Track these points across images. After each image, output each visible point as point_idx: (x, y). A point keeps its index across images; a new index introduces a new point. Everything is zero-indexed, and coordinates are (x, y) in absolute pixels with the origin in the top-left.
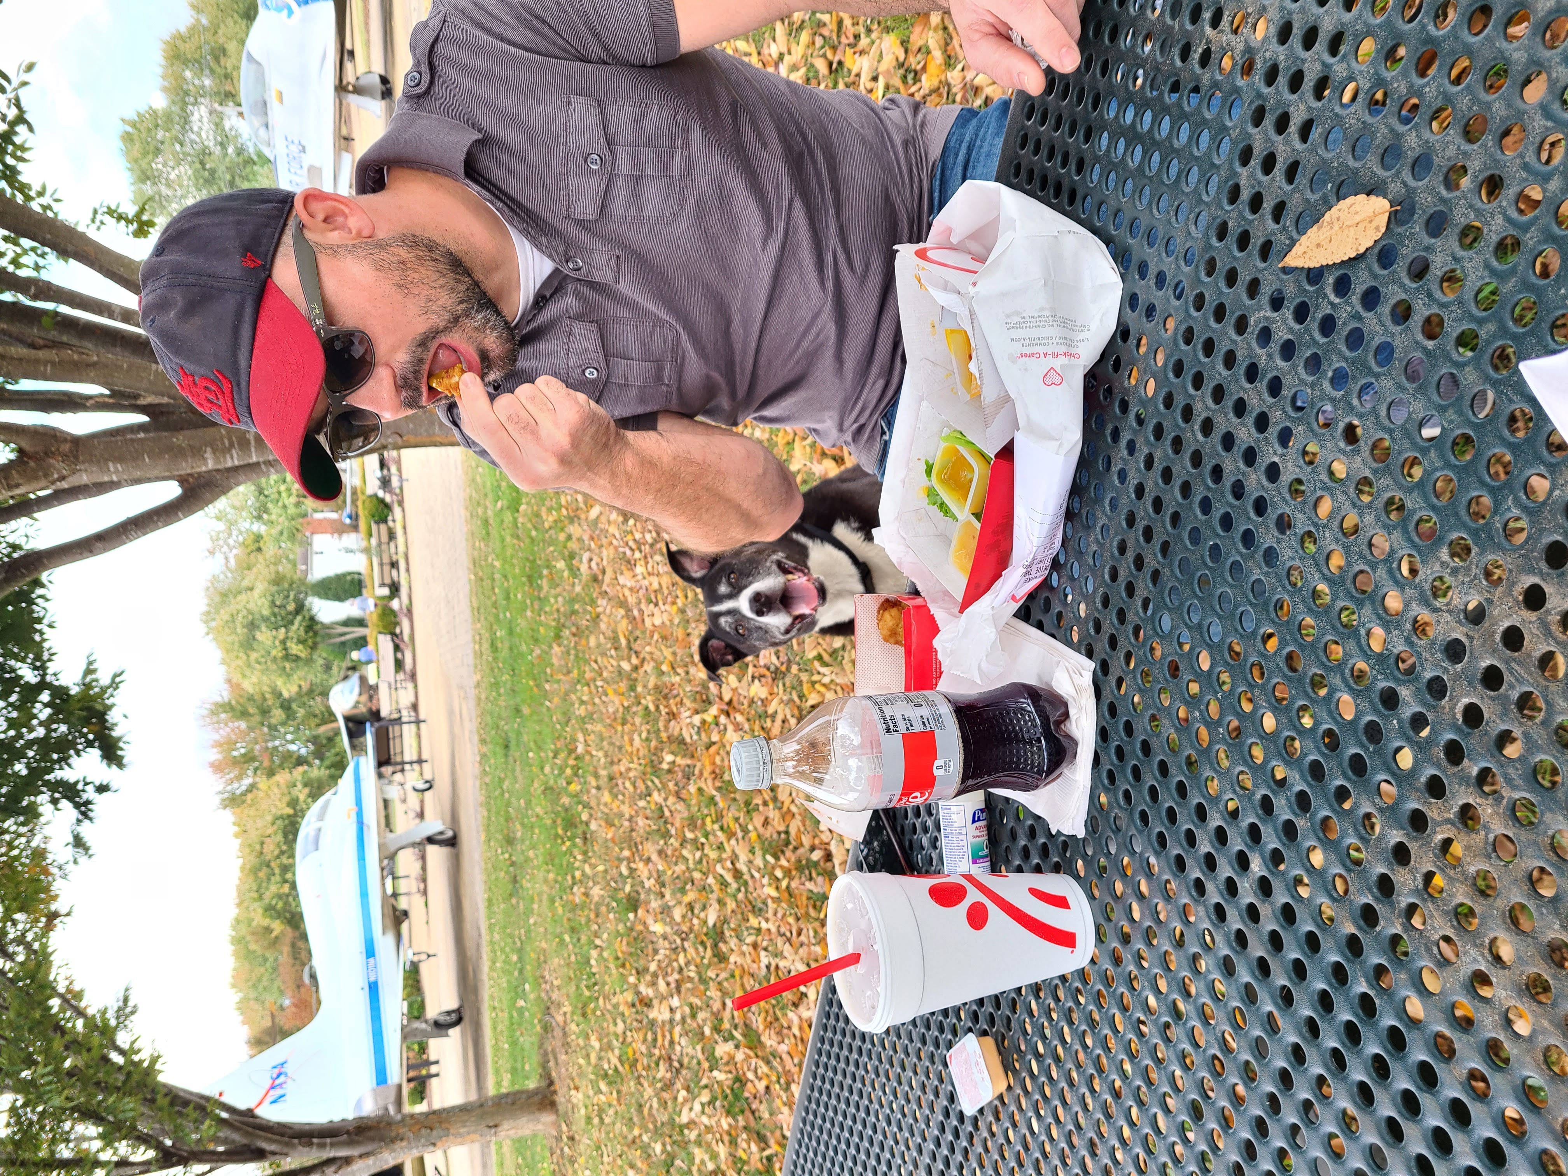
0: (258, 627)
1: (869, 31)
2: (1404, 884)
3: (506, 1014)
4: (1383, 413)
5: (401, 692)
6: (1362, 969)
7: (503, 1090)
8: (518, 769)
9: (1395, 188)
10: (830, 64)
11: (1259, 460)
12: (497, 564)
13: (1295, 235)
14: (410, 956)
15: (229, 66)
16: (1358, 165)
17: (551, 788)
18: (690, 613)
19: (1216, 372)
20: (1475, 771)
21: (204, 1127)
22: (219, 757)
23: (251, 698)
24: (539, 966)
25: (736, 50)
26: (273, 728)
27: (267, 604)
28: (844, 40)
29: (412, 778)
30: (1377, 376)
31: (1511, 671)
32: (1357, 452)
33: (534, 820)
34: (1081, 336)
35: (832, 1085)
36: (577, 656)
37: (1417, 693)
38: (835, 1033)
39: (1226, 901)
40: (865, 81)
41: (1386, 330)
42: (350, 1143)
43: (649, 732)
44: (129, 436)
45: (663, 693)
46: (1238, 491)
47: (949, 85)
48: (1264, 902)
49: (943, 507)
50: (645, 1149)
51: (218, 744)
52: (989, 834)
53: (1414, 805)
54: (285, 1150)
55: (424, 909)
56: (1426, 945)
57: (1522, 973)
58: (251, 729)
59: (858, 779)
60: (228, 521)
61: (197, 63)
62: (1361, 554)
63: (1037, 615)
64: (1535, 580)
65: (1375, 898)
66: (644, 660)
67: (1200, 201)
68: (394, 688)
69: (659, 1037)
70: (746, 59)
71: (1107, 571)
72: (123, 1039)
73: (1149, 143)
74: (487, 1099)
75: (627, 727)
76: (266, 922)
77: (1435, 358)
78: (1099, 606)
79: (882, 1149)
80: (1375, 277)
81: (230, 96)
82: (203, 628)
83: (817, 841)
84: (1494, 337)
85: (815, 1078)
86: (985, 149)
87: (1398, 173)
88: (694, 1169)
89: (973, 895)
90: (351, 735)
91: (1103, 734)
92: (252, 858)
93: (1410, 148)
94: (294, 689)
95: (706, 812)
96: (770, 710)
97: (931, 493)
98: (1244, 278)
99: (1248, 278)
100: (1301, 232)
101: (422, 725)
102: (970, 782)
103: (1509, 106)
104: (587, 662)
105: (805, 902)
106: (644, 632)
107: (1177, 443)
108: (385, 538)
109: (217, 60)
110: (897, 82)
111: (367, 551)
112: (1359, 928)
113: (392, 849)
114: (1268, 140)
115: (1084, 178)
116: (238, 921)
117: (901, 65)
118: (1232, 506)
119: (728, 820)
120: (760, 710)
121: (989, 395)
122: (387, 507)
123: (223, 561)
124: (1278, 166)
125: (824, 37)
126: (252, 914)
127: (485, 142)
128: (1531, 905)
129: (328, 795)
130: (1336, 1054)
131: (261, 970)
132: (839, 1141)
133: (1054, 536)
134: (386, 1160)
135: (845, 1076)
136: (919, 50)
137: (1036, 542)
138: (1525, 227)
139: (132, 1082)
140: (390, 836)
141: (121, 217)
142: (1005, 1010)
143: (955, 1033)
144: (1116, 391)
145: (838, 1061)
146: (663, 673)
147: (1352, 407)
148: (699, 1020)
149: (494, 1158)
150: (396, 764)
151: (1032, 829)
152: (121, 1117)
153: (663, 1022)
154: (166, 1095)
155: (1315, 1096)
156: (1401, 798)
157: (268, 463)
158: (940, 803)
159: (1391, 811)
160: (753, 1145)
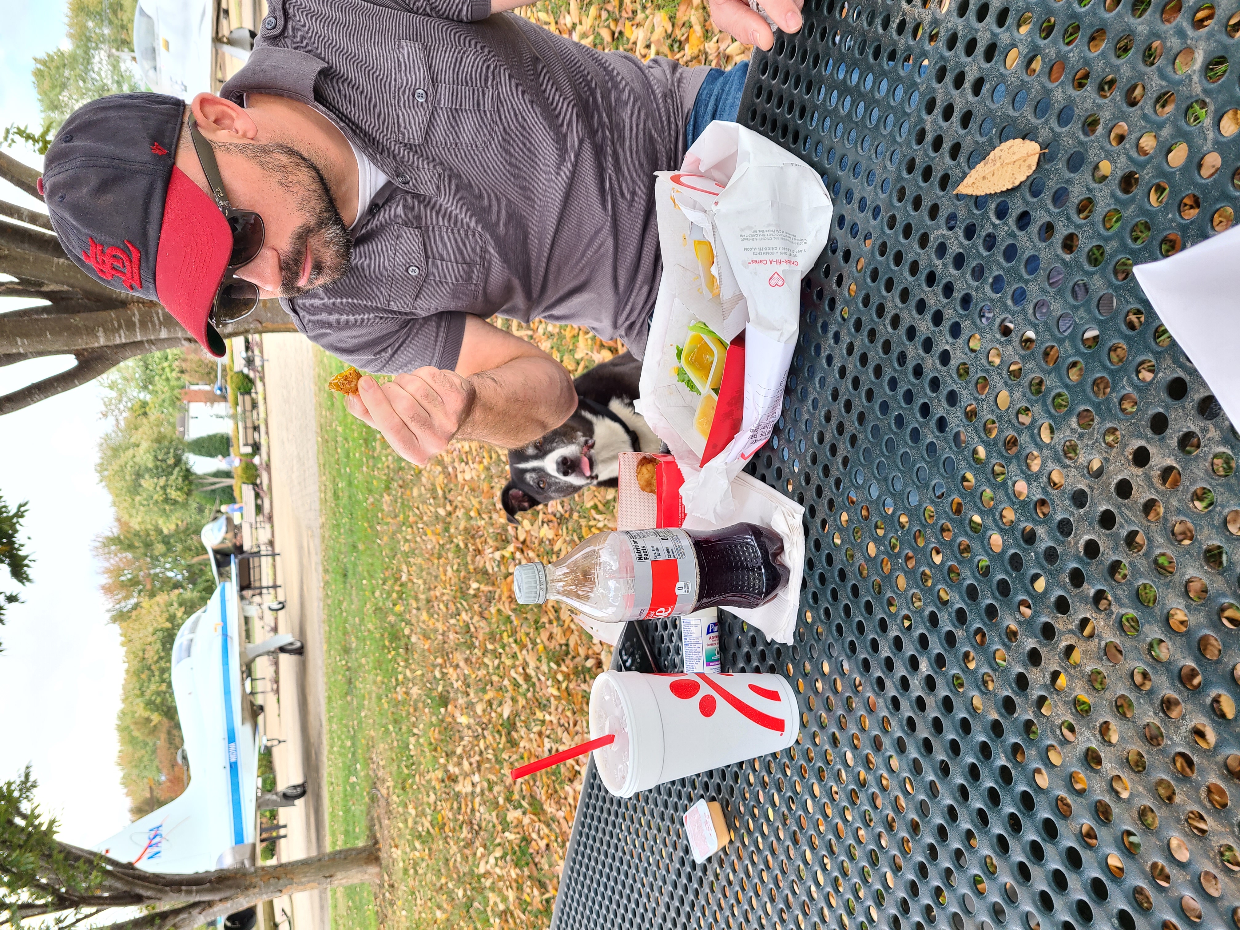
0: (143, 477)
1: (644, 8)
2: (1035, 681)
3: (341, 788)
4: (1030, 311)
5: (261, 531)
6: (1002, 747)
7: (338, 848)
8: (354, 593)
9: (1044, 133)
10: (613, 34)
11: (934, 348)
12: (340, 429)
13: (966, 169)
14: (264, 742)
15: (125, 18)
16: (1016, 114)
17: (381, 609)
18: (493, 471)
19: (904, 277)
20: (1092, 592)
21: (92, 877)
22: (110, 581)
23: (137, 534)
24: (368, 750)
25: (538, 19)
26: (155, 558)
27: (151, 458)
28: (624, 14)
29: (269, 600)
30: (1026, 282)
31: (1121, 514)
32: (1009, 342)
33: (366, 634)
34: (800, 247)
35: (595, 841)
36: (402, 503)
37: (1050, 532)
38: (597, 800)
39: (900, 694)
40: (640, 48)
41: (1034, 245)
42: (212, 890)
43: (459, 564)
44: (35, 316)
45: (471, 534)
46: (918, 371)
47: (706, 54)
48: (929, 695)
49: (689, 383)
50: (451, 895)
51: (108, 571)
52: (720, 643)
53: (1045, 619)
54: (159, 896)
55: (276, 705)
56: (1051, 728)
57: (1124, 749)
58: (136, 559)
59: (616, 597)
60: (118, 389)
61: (99, 16)
62: (1010, 423)
63: (761, 470)
64: (1141, 443)
65: (1014, 692)
66: (456, 507)
67: (895, 142)
68: (254, 527)
69: (463, 806)
70: (546, 27)
71: (815, 435)
72: (25, 807)
73: (857, 95)
74: (324, 855)
75: (442, 561)
76: (147, 714)
77: (1071, 268)
78: (809, 462)
79: (632, 891)
80: (1027, 203)
81: (125, 43)
82: (96, 477)
83: (590, 652)
84: (1116, 252)
85: (581, 836)
86: (730, 100)
87: (1047, 121)
88: (489, 909)
89: (705, 690)
90: (219, 565)
91: (810, 564)
92: (136, 662)
93: (1057, 101)
94: (173, 527)
95: (503, 628)
96: (556, 548)
97: (681, 373)
98: (927, 203)
99: (930, 204)
100: (971, 168)
101: (277, 558)
102: (705, 600)
103: (1133, 68)
104: (411, 508)
105: (580, 699)
106: (456, 485)
107: (872, 334)
108: (248, 406)
109: (115, 12)
110: (665, 49)
111: (234, 417)
112: (1001, 715)
113: (251, 656)
114: (948, 93)
115: (805, 122)
116: (123, 713)
117: (669, 36)
118: (912, 384)
119: (521, 635)
120: (548, 548)
121: (727, 293)
122: (251, 381)
123: (114, 422)
124: (955, 114)
125: (608, 12)
126: (135, 708)
128: (1132, 697)
129: (199, 613)
130: (981, 813)
131: (143, 752)
132: (599, 885)
133: (775, 407)
134: (241, 903)
135: (604, 834)
136: (684, 24)
137: (761, 411)
138: (1143, 166)
139: (32, 841)
140: (250, 646)
141: (29, 137)
142: (730, 781)
143: (690, 800)
144: (826, 292)
145: (599, 822)
146: (471, 518)
147: (1006, 307)
148: (495, 792)
149: (330, 902)
150: (256, 588)
151: (753, 639)
152: (22, 869)
153: (466, 794)
154: (61, 852)
155: (965, 846)
156: (1036, 614)
157: (150, 342)
158: (682, 617)
159: (1027, 623)
160: (535, 890)
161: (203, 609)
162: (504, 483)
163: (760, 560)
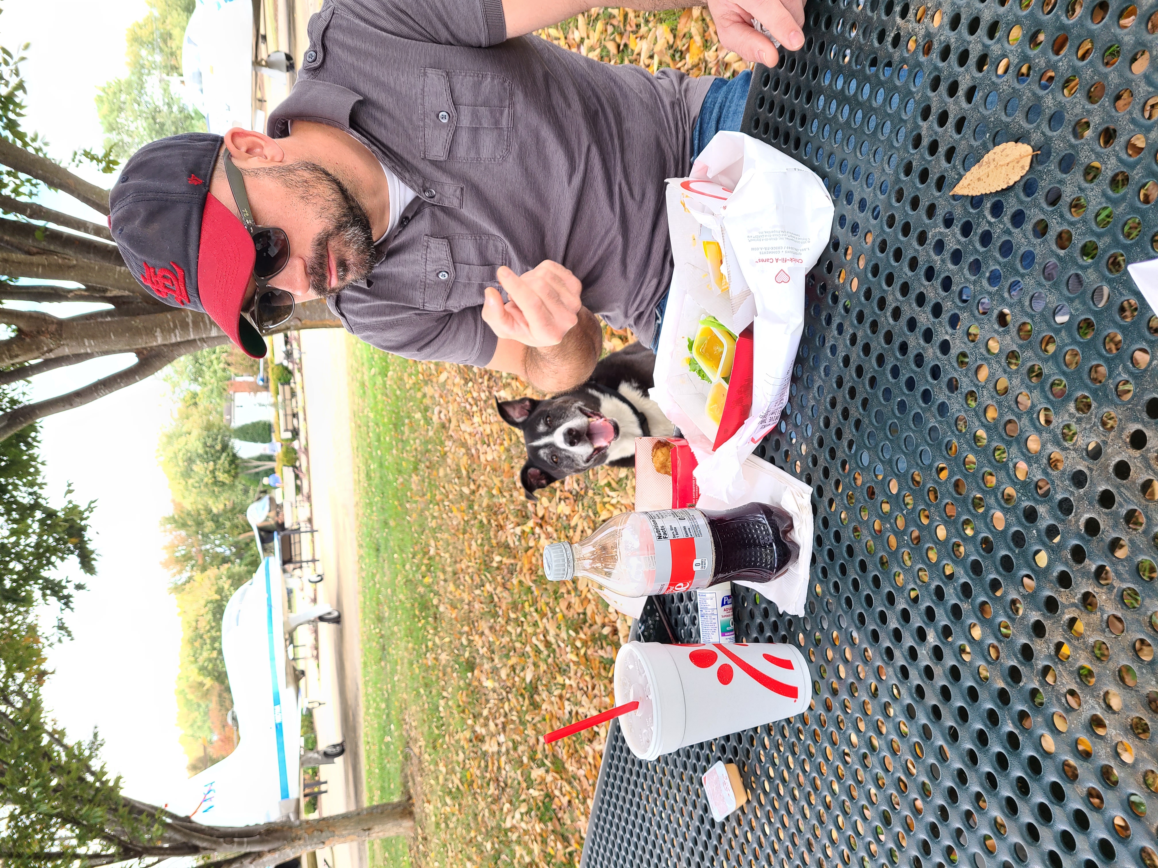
0: (194, 462)
1: (647, 21)
2: (1040, 651)
3: (377, 747)
4: (1027, 303)
5: (300, 509)
6: (1009, 714)
7: (375, 803)
8: (386, 566)
9: (1036, 137)
10: (619, 46)
11: (934, 338)
12: (371, 415)
13: (962, 171)
14: (306, 704)
15: (174, 46)
16: (1009, 120)
17: (411, 581)
18: (513, 452)
19: (904, 272)
20: (1093, 568)
21: (154, 829)
22: (167, 556)
23: (189, 514)
24: (401, 712)
25: (549, 35)
26: (205, 535)
27: (200, 445)
28: (628, 28)
29: (308, 572)
30: (1023, 276)
31: (1120, 494)
32: (1007, 332)
33: (398, 604)
34: (804, 246)
35: (618, 799)
36: (430, 483)
37: (1051, 511)
38: (620, 761)
39: (909, 663)
40: (644, 59)
41: (1029, 242)
42: (262, 842)
43: (483, 539)
44: (100, 320)
45: (493, 510)
46: (919, 360)
47: (706, 62)
48: (937, 664)
49: (701, 372)
50: (480, 848)
51: (165, 547)
52: (734, 614)
53: (1048, 593)
54: (214, 847)
55: (316, 669)
56: (1057, 697)
57: (1128, 717)
58: (189, 536)
59: (637, 573)
60: (172, 383)
61: (150, 45)
62: (1010, 408)
63: (770, 452)
64: (1139, 427)
65: (1019, 662)
66: (479, 486)
67: (892, 146)
68: (294, 506)
69: (490, 764)
70: (556, 42)
71: (822, 420)
72: (95, 765)
73: (855, 103)
74: (362, 810)
75: (467, 536)
76: (200, 678)
77: (1065, 262)
78: (816, 445)
79: (654, 847)
80: (1021, 202)
81: (174, 69)
83: (607, 620)
84: (1109, 247)
85: (605, 794)
86: (733, 108)
87: (1038, 126)
88: (516, 861)
89: (722, 659)
90: (263, 541)
91: (818, 540)
92: (190, 632)
93: (1048, 107)
94: (221, 507)
95: (525, 598)
96: (573, 524)
97: (692, 362)
98: (924, 203)
99: (927, 204)
100: (967, 169)
101: (316, 534)
102: (720, 576)
103: (1121, 76)
104: (437, 487)
105: (598, 665)
106: (479, 466)
107: (874, 326)
108: (288, 395)
109: (165, 42)
110: (667, 59)
111: (275, 405)
112: (1007, 683)
113: (293, 625)
114: (943, 101)
115: (806, 129)
116: (179, 678)
117: (671, 47)
118: (915, 372)
119: (541, 604)
120: (565, 523)
121: (735, 291)
122: (290, 373)
123: (169, 412)
124: (950, 120)
125: (614, 26)
126: (190, 673)
127: (364, 103)
128: (1135, 667)
129: (246, 585)
130: (990, 777)
131: (196, 714)
132: (622, 840)
133: (783, 394)
134: (288, 854)
135: (627, 793)
136: (684, 36)
137: (770, 399)
138: (1132, 166)
139: (100, 796)
140: (292, 615)
141: (93, 158)
142: (746, 744)
143: (708, 761)
144: (829, 287)
145: (622, 781)
146: (493, 496)
147: (1003, 299)
148: (519, 752)
149: (368, 853)
150: (296, 562)
151: (766, 611)
152: (92, 822)
153: (493, 753)
154: (124, 806)
155: (975, 808)
156: (1039, 588)
157: (202, 340)
158: (698, 591)
159: (1031, 597)
160: (559, 844)
161: (249, 582)
162: (523, 463)
163: (772, 537)
